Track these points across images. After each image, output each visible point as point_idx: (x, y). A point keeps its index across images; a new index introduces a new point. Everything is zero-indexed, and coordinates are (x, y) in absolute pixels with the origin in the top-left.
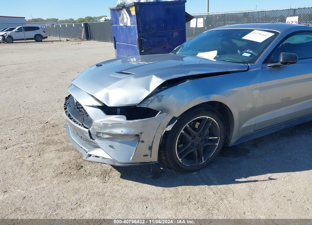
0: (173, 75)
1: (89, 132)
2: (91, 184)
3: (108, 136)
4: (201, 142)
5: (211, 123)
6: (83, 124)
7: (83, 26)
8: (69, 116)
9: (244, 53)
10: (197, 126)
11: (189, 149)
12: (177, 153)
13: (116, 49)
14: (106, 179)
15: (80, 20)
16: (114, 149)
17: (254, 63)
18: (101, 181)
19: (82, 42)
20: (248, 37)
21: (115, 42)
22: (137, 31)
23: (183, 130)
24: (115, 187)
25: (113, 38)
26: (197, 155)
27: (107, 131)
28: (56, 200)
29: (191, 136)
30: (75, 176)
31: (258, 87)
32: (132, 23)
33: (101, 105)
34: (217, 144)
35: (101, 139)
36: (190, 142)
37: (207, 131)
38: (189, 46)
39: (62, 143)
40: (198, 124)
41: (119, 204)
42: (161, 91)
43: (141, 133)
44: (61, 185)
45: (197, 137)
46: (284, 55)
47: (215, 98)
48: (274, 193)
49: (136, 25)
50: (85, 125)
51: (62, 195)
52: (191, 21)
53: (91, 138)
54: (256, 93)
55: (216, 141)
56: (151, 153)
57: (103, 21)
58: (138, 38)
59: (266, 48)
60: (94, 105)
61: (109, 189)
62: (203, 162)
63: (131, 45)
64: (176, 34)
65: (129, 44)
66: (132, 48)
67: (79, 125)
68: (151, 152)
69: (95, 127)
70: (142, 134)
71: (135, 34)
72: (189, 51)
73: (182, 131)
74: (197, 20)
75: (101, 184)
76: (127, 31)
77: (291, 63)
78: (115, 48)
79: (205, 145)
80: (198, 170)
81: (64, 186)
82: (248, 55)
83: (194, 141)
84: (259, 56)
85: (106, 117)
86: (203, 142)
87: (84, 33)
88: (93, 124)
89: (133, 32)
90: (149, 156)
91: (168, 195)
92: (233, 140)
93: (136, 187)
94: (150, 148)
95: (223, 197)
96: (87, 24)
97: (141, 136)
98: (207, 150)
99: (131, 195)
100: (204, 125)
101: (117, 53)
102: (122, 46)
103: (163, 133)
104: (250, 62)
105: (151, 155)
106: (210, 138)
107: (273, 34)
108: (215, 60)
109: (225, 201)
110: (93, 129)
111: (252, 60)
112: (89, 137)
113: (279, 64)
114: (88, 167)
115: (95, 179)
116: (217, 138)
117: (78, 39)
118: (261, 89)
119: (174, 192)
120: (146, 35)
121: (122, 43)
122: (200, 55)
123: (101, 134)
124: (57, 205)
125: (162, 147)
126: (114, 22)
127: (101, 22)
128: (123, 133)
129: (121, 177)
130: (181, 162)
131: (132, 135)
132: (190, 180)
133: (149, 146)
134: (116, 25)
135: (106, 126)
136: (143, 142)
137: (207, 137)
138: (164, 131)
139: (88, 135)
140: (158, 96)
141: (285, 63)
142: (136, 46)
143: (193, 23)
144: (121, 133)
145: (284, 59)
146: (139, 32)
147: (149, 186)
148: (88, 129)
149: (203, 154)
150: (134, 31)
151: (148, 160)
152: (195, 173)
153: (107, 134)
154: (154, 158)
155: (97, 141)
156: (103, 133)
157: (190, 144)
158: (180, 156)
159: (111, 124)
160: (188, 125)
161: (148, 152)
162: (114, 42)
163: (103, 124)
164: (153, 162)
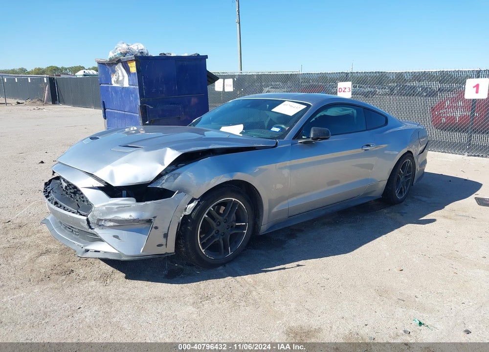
0: (191, 148)
1: (88, 220)
2: (88, 288)
3: (112, 224)
4: (227, 229)
5: (237, 206)
6: (79, 211)
7: (46, 81)
8: (56, 203)
9: (273, 128)
10: (221, 211)
11: (213, 237)
12: (199, 242)
13: (105, 119)
14: (108, 282)
15: (37, 71)
16: (120, 239)
17: (283, 138)
18: (101, 284)
19: (45, 107)
20: (279, 109)
21: (105, 109)
22: (138, 95)
23: (207, 214)
24: (120, 290)
25: (101, 102)
26: (222, 245)
27: (111, 217)
28: (42, 309)
29: (215, 222)
30: (64, 282)
31: (288, 165)
32: (131, 83)
33: (103, 186)
34: (245, 232)
35: (102, 229)
36: (214, 229)
37: (233, 216)
38: (211, 118)
39: (38, 246)
40: (223, 208)
41: (127, 306)
42: (177, 168)
43: (154, 217)
44: (46, 293)
45: (223, 223)
46: (314, 131)
47: (239, 176)
48: (308, 281)
49: (138, 87)
50: (81, 212)
51: (50, 303)
52: (216, 82)
53: (90, 227)
54: (286, 172)
55: (243, 227)
56: (167, 242)
57: (81, 77)
58: (140, 105)
59: (296, 122)
60: (94, 186)
61: (113, 292)
62: (230, 254)
63: (129, 113)
64: (194, 100)
65: (126, 113)
66: (132, 118)
67: (74, 213)
68: (167, 240)
69: (95, 213)
70: (156, 218)
71: (136, 99)
72: (212, 123)
73: (205, 215)
74: (224, 81)
75: (102, 288)
76: (123, 94)
77: (322, 139)
78: (105, 117)
79: (231, 233)
80: (224, 264)
81: (51, 294)
82: (277, 130)
83: (219, 228)
84: (289, 130)
85: (110, 200)
86: (230, 229)
87: (48, 94)
88: (93, 210)
89: (132, 97)
90: (164, 246)
91: (188, 293)
92: (264, 227)
93: (147, 288)
94: (166, 236)
95: (252, 289)
96: (54, 78)
97: (154, 220)
98: (234, 238)
99: (142, 296)
100: (230, 209)
101: (108, 124)
102: (116, 115)
103: (181, 218)
104: (278, 138)
105: (166, 244)
106: (237, 224)
107: (305, 107)
108: (241, 135)
109: (254, 293)
110: (93, 216)
111: (282, 135)
112: (87, 227)
113: (310, 140)
114: (81, 271)
115: (93, 283)
116: (244, 224)
117: (38, 102)
118: (291, 168)
119: (195, 289)
120: (151, 100)
121: (116, 111)
122: (224, 129)
123: (103, 221)
124: (45, 314)
125: (180, 236)
126: (103, 81)
127: (78, 77)
128: (132, 218)
129: (126, 278)
130: (204, 253)
131: (143, 220)
132: (215, 275)
133: (163, 233)
134: (106, 85)
135: (109, 211)
136: (156, 228)
137: (233, 223)
138: (183, 215)
139: (85, 225)
140: (174, 174)
141: (315, 139)
142: (138, 115)
143: (218, 86)
144: (130, 218)
145: (314, 134)
146: (141, 96)
147: (164, 284)
148: (85, 216)
149: (230, 245)
150: (134, 95)
151: (162, 251)
152: (221, 267)
153: (110, 220)
154: (170, 248)
155: (97, 230)
156: (105, 220)
157: (215, 230)
158: (203, 245)
159: (117, 208)
160: (212, 207)
161: (163, 241)
162: (103, 109)
163: (106, 208)
164: (168, 253)
